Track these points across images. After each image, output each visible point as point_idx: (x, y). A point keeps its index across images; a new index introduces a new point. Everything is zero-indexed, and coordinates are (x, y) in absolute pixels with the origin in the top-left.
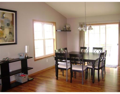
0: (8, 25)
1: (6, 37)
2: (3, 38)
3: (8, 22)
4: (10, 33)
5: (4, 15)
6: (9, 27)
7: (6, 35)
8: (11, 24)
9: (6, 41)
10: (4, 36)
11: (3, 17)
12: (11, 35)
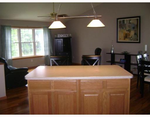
0: (134, 28)
1: (131, 37)
2: (129, 38)
3: (133, 26)
4: (135, 34)
5: (131, 22)
6: (134, 30)
7: (132, 35)
8: (136, 27)
9: (131, 40)
10: (130, 37)
11: (130, 23)
12: (135, 36)
